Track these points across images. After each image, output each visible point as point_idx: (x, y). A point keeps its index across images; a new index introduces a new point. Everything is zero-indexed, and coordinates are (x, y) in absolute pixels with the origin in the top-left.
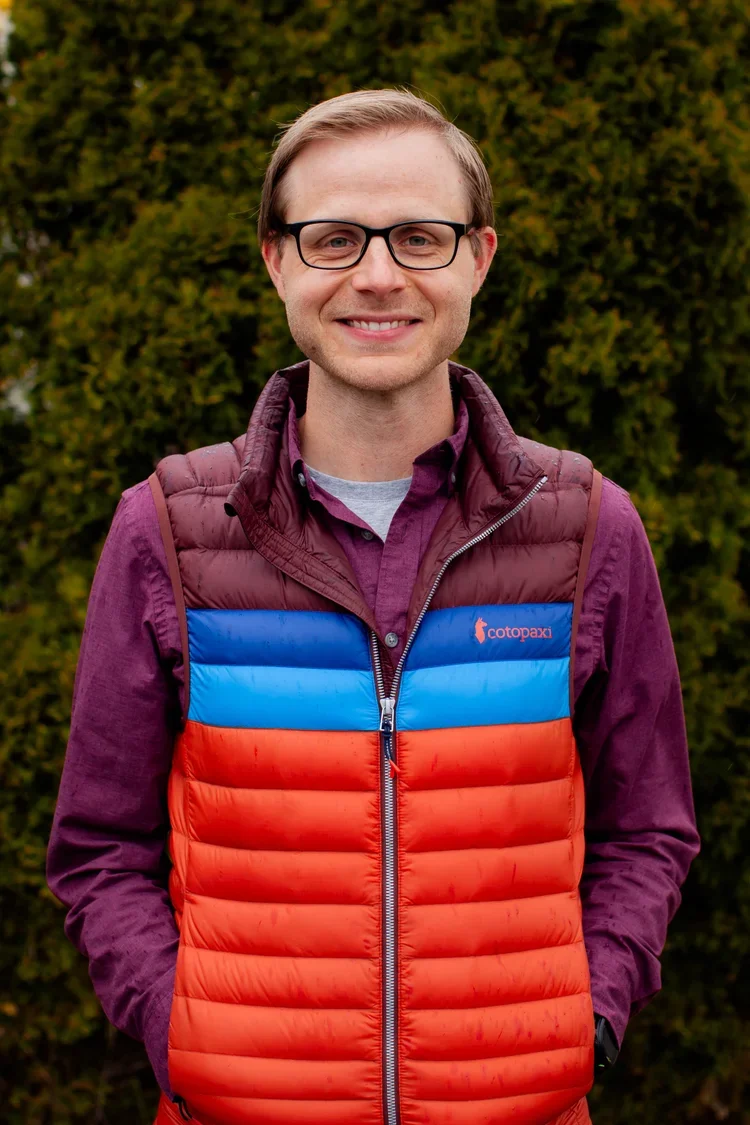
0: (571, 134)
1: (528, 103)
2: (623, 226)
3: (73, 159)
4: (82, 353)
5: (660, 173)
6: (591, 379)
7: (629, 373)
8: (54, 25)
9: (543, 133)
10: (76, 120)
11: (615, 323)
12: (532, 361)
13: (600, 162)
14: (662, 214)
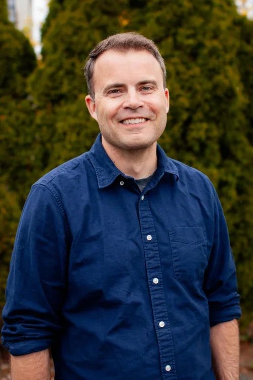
0: (193, 77)
1: (182, 68)
2: (207, 101)
3: (61, 83)
4: (65, 134)
5: (216, 87)
6: (199, 140)
7: (209, 138)
8: (55, 48)
9: (185, 77)
10: (61, 73)
11: (205, 125)
12: (184, 135)
13: (201, 84)
14: (216, 98)
